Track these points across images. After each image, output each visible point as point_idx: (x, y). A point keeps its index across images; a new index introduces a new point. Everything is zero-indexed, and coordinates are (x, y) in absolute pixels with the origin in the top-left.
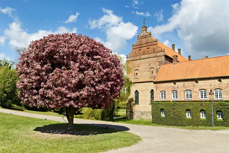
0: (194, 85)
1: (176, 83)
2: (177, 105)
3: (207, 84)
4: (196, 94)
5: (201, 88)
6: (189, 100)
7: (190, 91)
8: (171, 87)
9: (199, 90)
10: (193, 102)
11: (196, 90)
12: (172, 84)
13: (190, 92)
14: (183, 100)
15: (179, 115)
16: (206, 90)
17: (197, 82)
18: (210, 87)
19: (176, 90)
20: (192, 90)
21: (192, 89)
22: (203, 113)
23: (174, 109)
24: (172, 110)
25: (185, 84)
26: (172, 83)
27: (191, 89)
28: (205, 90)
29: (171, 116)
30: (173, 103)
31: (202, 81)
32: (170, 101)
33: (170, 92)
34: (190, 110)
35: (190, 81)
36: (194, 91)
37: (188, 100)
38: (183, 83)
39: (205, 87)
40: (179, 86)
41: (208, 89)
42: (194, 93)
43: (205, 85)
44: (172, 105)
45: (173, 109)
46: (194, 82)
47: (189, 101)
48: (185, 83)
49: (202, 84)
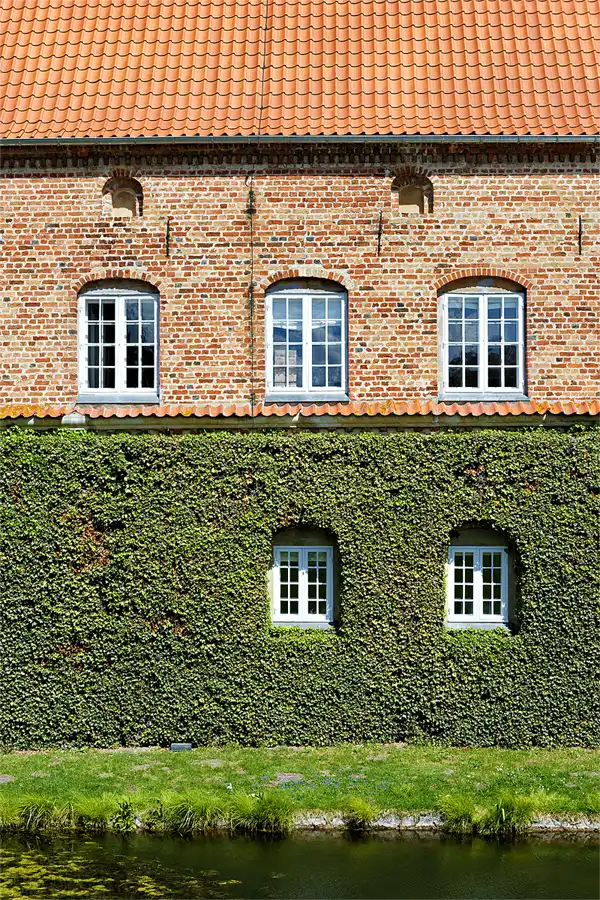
0: (381, 221)
1: (147, 182)
2: (158, 476)
3: (534, 214)
4: (402, 330)
5: (469, 261)
6: (318, 410)
7: (328, 296)
8: (76, 229)
9: (441, 292)
10: (367, 437)
11: (402, 290)
12: (89, 195)
13: (317, 305)
14: (240, 405)
15: (181, 605)
16: (522, 290)
17: (414, 187)
18: (569, 259)
19: (136, 271)
20: (349, 284)
21: (359, 271)
22: (478, 561)
23: (119, 525)
24: (83, 540)
25: (263, 205)
26: (82, 183)
27: (340, 274)
28: (504, 295)
29: (70, 620)
30: (101, 441)
31: (475, 180)
32: (50, 424)
33: (56, 300)
34: (329, 537)
35: (337, 172)
36: (379, 293)
37: (305, 411)
38: (236, 184)
39: (513, 251)
40: (180, 222)
41: (541, 274)
42: (377, 324)
43: (515, 233)
44: (87, 477)
45: (99, 526)
46: (387, 181)
47: (307, 425)
48: (264, 185)
49: (476, 218)
